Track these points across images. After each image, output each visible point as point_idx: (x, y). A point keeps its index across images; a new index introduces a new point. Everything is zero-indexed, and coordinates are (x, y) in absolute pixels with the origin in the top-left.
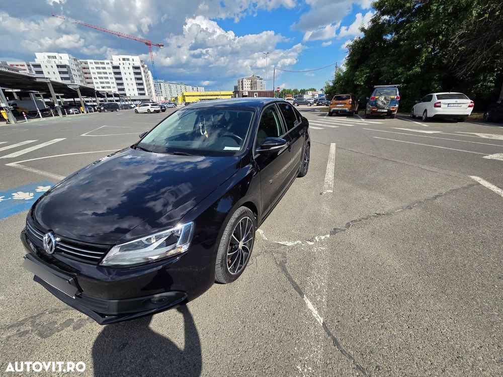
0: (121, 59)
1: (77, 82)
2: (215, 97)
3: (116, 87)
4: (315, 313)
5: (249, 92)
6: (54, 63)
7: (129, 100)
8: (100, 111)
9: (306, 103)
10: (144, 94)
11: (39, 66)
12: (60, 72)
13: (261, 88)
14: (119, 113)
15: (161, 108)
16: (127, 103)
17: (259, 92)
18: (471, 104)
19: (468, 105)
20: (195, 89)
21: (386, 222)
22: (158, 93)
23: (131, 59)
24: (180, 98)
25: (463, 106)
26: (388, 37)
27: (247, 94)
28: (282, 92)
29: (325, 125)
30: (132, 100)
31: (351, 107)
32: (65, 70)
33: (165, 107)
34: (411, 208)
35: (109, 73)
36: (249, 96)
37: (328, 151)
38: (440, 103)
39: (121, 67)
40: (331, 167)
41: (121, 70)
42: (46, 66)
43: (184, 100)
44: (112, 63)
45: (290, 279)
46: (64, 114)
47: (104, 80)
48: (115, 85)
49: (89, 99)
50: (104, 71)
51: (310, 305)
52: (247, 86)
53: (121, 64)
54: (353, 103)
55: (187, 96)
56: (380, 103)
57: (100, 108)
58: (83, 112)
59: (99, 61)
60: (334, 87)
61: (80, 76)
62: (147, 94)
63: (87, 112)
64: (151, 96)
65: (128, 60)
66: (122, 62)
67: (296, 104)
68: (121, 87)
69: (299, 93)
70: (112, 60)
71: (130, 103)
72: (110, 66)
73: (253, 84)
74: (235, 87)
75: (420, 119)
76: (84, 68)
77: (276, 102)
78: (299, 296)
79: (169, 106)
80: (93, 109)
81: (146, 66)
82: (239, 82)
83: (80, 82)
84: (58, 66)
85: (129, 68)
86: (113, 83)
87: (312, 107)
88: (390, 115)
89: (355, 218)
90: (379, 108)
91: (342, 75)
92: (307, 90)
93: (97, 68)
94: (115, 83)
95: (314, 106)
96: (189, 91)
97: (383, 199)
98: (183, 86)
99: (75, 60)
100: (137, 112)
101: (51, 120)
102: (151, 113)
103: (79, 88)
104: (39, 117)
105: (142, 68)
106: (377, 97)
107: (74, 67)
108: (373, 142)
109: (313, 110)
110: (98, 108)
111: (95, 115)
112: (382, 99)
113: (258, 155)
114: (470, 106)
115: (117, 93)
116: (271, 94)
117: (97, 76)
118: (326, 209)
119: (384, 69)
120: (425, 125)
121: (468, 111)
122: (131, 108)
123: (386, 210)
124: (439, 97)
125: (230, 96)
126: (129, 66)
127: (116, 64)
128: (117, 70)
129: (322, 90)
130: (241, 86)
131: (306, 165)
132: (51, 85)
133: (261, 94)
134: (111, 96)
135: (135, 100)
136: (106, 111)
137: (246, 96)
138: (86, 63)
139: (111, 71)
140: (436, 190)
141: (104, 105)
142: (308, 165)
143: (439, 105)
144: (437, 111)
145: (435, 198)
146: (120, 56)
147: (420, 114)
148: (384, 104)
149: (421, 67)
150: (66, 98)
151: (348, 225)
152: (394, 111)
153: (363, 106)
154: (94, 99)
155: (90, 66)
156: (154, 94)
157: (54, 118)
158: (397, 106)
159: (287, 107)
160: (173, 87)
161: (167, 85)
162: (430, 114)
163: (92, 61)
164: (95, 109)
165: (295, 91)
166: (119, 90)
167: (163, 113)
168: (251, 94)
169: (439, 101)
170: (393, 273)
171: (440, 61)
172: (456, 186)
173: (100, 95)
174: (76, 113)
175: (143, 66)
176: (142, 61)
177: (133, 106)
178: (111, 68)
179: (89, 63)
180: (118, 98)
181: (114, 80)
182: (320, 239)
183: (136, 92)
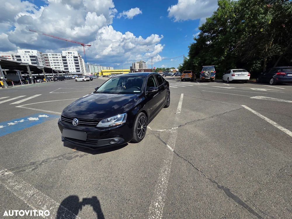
0: (67, 53)
1: (41, 65)
2: (120, 73)
3: (63, 68)
4: (171, 148)
5: (139, 70)
6: (28, 55)
7: (71, 75)
8: (55, 81)
9: (170, 75)
10: (79, 71)
11: (19, 57)
12: (31, 60)
13: (145, 67)
14: (66, 81)
15: (90, 78)
16: (69, 76)
17: (144, 70)
18: (249, 75)
19: (247, 75)
20: (108, 68)
21: (201, 122)
22: (88, 71)
23: (73, 53)
24: (100, 73)
25: (246, 76)
26: (208, 43)
27: (138, 71)
28: (156, 70)
29: (179, 86)
30: (72, 74)
31: (192, 77)
32: (34, 58)
33: (92, 78)
34: (213, 117)
35: (60, 60)
36: (139, 72)
37: (180, 97)
38: (234, 74)
39: (67, 57)
40: (180, 104)
41: (67, 58)
42: (24, 57)
43: (102, 74)
44: (62, 55)
45: (162, 141)
46: (34, 82)
47: (57, 64)
48: (63, 66)
49: (48, 74)
50: (57, 59)
51: (169, 147)
52: (137, 66)
53: (67, 55)
54: (193, 75)
55: (104, 72)
56: (206, 75)
57: (55, 79)
58: (45, 81)
59: (54, 54)
60: (183, 67)
61: (42, 62)
62: (81, 71)
63: (47, 81)
64: (84, 72)
65: (71, 53)
66: (67, 54)
67: (164, 76)
68: (66, 67)
69: (166, 70)
70: (62, 53)
71: (71, 76)
72: (61, 56)
73: (140, 66)
74: (130, 67)
75: (226, 82)
76: (46, 58)
77: (153, 74)
78: (165, 145)
79: (94, 77)
80: (50, 80)
81: (81, 56)
82: (133, 64)
83: (42, 65)
84: (30, 57)
85: (71, 58)
86: (61, 65)
87: (173, 77)
88: (211, 80)
89: (189, 121)
90: (206, 77)
91: (187, 61)
92: (170, 69)
93: (53, 57)
94: (63, 65)
95: (174, 77)
96: (105, 69)
97: (202, 114)
98: (101, 67)
99: (40, 53)
100: (76, 81)
101: (27, 86)
102: (85, 81)
103: (44, 68)
104: (20, 84)
105: (79, 58)
106: (204, 72)
107: (40, 57)
108: (202, 93)
109: (173, 79)
110: (53, 79)
111: (52, 83)
112: (207, 72)
113: (147, 94)
114: (248, 76)
115: (64, 71)
116: (151, 70)
117: (53, 61)
118: (177, 119)
119: (207, 58)
120: (228, 85)
121: (248, 78)
122: (72, 79)
123: (202, 118)
124: (234, 71)
125: (128, 72)
126: (71, 56)
127: (64, 55)
128: (64, 59)
129: (178, 68)
130: (134, 67)
131: (168, 102)
132: (28, 67)
133: (145, 70)
134: (61, 72)
135: (74, 75)
136: (58, 80)
137: (137, 72)
138: (47, 55)
139: (61, 59)
140: (225, 111)
141: (57, 77)
142: (169, 103)
143: (234, 75)
144: (233, 78)
145: (224, 113)
146: (66, 51)
147: (226, 79)
148: (208, 75)
149: (225, 57)
150: (34, 74)
151: (186, 124)
152: (213, 78)
153: (198, 76)
154: (51, 74)
155: (49, 56)
156: (85, 71)
157: (29, 84)
158: (214, 76)
159: (159, 77)
160: (96, 67)
161: (92, 66)
162: (230, 80)
163: (51, 54)
164: (51, 80)
165: (164, 69)
166: (65, 69)
167: (91, 81)
168: (140, 71)
169: (234, 73)
170: (201, 137)
171: (234, 54)
172: (234, 109)
173: (55, 72)
174: (41, 82)
175: (79, 57)
176: (79, 54)
177: (73, 78)
178: (61, 58)
179: (48, 55)
180: (65, 74)
181: (62, 64)
182: (174, 129)
183: (75, 71)
